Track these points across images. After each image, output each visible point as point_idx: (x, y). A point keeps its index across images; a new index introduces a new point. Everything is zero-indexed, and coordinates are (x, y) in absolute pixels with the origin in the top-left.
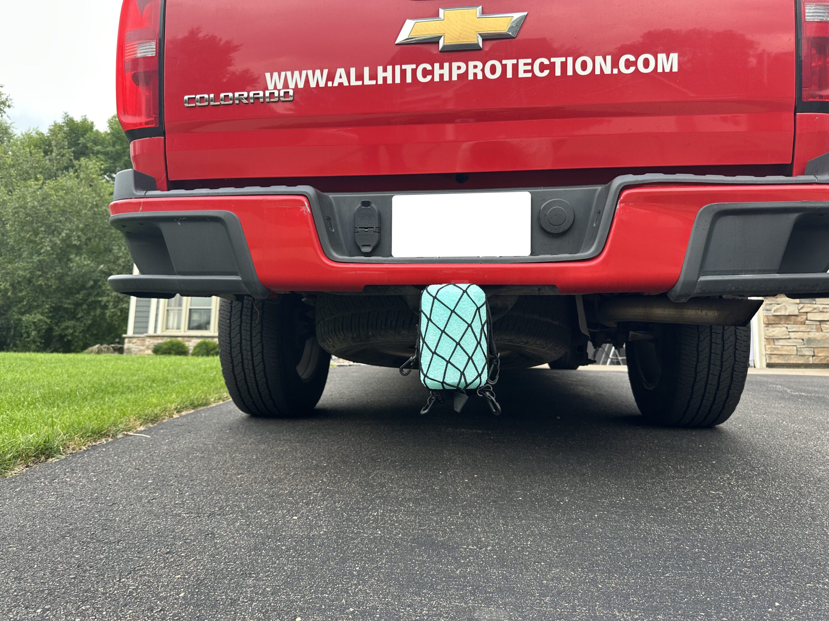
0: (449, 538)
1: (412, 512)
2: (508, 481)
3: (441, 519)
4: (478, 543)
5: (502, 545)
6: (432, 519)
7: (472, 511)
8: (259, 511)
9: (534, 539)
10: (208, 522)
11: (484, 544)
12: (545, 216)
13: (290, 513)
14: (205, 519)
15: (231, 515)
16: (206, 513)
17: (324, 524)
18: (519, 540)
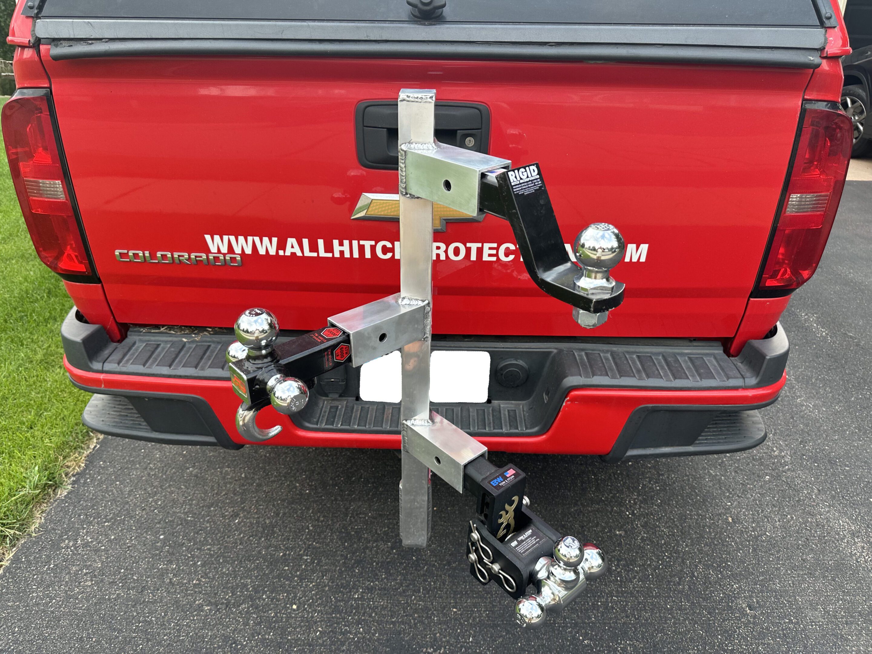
0: (413, 635)
1: (385, 589)
2: (461, 520)
3: (407, 603)
4: (434, 641)
5: (451, 645)
6: (399, 602)
7: (431, 584)
8: (264, 596)
9: (475, 632)
10: (227, 620)
11: (439, 645)
12: (502, 375)
13: (289, 599)
14: (224, 615)
15: (244, 606)
16: (222, 603)
17: (318, 618)
18: (464, 636)
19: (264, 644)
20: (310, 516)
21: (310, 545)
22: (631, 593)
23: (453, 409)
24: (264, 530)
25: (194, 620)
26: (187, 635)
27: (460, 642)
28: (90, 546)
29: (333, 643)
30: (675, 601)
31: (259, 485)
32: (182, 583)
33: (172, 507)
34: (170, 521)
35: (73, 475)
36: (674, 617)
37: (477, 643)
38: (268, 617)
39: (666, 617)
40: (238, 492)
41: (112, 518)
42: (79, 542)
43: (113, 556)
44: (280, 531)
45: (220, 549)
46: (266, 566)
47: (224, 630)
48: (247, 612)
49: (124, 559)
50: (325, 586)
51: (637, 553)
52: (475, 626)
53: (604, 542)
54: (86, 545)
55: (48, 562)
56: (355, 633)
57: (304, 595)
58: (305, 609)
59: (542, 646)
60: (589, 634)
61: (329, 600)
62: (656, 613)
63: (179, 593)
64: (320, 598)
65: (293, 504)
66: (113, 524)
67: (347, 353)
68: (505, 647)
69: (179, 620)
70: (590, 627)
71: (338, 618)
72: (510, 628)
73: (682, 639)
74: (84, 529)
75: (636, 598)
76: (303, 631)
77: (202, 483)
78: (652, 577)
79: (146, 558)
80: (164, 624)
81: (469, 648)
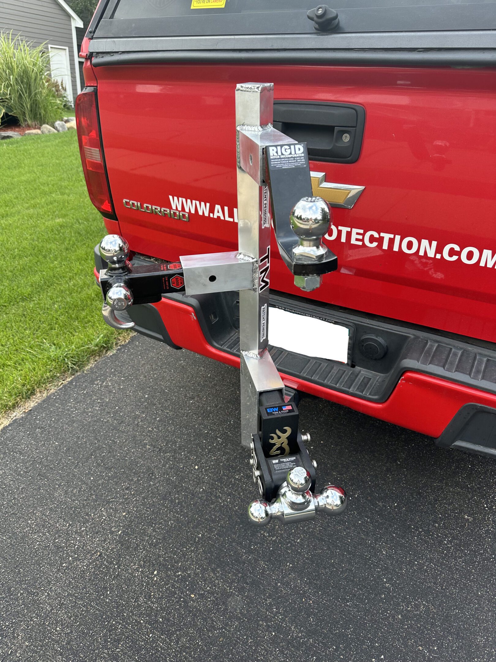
8: (183, 453)
9: (304, 537)
10: (155, 459)
11: (274, 533)
12: (363, 346)
13: (196, 461)
14: (155, 455)
15: (168, 454)
16: (158, 448)
17: (207, 480)
18: (295, 536)
19: (167, 481)
20: (236, 415)
21: (226, 433)
22: (450, 567)
23: (321, 364)
24: (204, 413)
25: (138, 451)
26: (130, 458)
27: (290, 539)
28: (108, 388)
29: (207, 500)
30: (489, 592)
31: (215, 385)
32: (143, 427)
33: (161, 380)
34: (155, 388)
35: (120, 346)
36: (480, 604)
37: (301, 545)
38: (178, 467)
39: (471, 600)
40: (201, 384)
41: (126, 376)
42: (104, 384)
43: (116, 398)
44: (213, 417)
45: (174, 415)
46: (194, 436)
47: (150, 464)
48: (169, 459)
49: (121, 402)
50: (221, 462)
51: (475, 539)
52: (306, 533)
53: (449, 519)
54: (107, 386)
55: (84, 390)
56: (224, 500)
57: (206, 463)
58: (202, 471)
59: (350, 570)
60: (393, 580)
61: (219, 472)
62: (464, 593)
63: (138, 432)
64: (214, 469)
65: (229, 403)
66: (126, 380)
67: (181, 283)
68: (321, 558)
69: (130, 448)
70: (398, 576)
71: (218, 486)
72: (332, 547)
73: (476, 625)
74: (110, 377)
75: (453, 574)
76: (194, 484)
77: (184, 372)
78: (478, 564)
79: (132, 405)
80: (122, 447)
81: (294, 546)
